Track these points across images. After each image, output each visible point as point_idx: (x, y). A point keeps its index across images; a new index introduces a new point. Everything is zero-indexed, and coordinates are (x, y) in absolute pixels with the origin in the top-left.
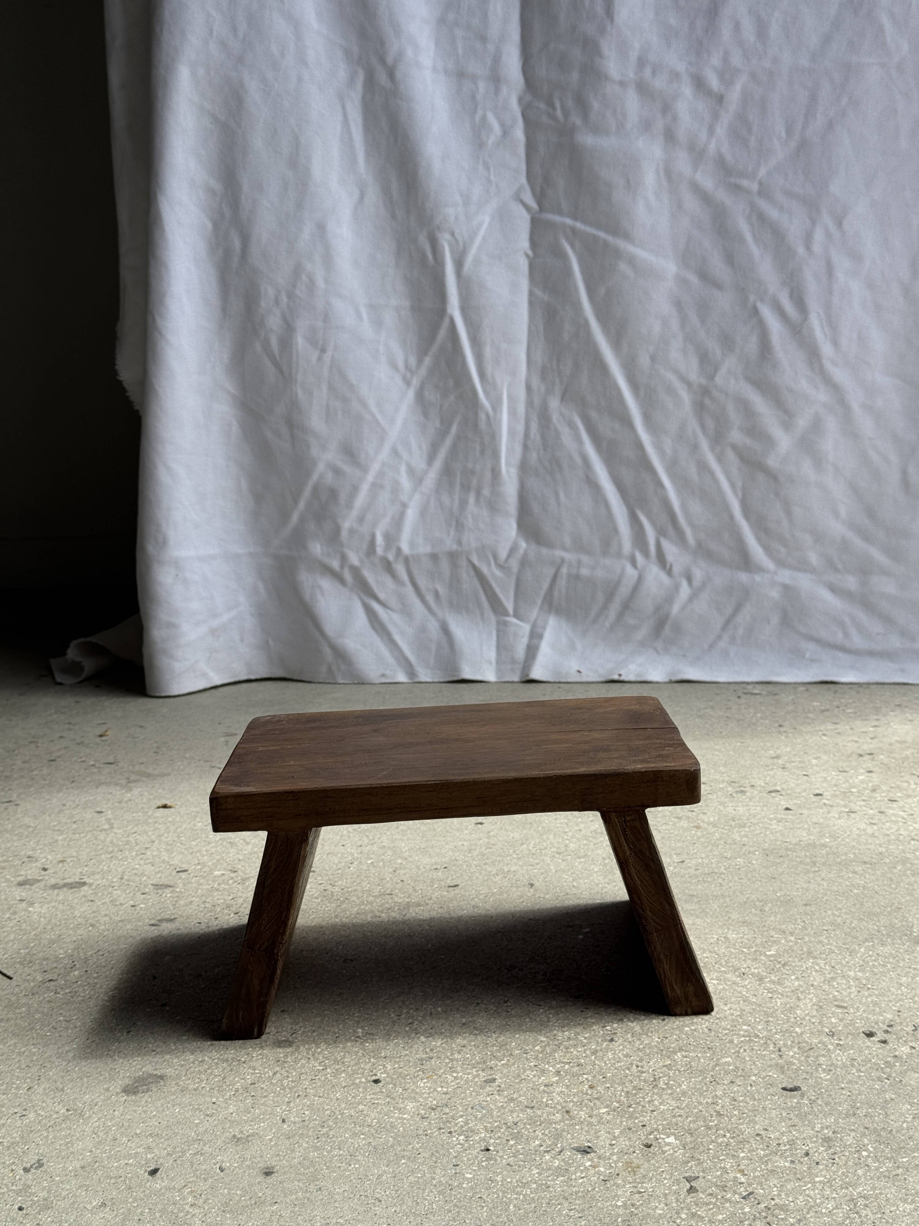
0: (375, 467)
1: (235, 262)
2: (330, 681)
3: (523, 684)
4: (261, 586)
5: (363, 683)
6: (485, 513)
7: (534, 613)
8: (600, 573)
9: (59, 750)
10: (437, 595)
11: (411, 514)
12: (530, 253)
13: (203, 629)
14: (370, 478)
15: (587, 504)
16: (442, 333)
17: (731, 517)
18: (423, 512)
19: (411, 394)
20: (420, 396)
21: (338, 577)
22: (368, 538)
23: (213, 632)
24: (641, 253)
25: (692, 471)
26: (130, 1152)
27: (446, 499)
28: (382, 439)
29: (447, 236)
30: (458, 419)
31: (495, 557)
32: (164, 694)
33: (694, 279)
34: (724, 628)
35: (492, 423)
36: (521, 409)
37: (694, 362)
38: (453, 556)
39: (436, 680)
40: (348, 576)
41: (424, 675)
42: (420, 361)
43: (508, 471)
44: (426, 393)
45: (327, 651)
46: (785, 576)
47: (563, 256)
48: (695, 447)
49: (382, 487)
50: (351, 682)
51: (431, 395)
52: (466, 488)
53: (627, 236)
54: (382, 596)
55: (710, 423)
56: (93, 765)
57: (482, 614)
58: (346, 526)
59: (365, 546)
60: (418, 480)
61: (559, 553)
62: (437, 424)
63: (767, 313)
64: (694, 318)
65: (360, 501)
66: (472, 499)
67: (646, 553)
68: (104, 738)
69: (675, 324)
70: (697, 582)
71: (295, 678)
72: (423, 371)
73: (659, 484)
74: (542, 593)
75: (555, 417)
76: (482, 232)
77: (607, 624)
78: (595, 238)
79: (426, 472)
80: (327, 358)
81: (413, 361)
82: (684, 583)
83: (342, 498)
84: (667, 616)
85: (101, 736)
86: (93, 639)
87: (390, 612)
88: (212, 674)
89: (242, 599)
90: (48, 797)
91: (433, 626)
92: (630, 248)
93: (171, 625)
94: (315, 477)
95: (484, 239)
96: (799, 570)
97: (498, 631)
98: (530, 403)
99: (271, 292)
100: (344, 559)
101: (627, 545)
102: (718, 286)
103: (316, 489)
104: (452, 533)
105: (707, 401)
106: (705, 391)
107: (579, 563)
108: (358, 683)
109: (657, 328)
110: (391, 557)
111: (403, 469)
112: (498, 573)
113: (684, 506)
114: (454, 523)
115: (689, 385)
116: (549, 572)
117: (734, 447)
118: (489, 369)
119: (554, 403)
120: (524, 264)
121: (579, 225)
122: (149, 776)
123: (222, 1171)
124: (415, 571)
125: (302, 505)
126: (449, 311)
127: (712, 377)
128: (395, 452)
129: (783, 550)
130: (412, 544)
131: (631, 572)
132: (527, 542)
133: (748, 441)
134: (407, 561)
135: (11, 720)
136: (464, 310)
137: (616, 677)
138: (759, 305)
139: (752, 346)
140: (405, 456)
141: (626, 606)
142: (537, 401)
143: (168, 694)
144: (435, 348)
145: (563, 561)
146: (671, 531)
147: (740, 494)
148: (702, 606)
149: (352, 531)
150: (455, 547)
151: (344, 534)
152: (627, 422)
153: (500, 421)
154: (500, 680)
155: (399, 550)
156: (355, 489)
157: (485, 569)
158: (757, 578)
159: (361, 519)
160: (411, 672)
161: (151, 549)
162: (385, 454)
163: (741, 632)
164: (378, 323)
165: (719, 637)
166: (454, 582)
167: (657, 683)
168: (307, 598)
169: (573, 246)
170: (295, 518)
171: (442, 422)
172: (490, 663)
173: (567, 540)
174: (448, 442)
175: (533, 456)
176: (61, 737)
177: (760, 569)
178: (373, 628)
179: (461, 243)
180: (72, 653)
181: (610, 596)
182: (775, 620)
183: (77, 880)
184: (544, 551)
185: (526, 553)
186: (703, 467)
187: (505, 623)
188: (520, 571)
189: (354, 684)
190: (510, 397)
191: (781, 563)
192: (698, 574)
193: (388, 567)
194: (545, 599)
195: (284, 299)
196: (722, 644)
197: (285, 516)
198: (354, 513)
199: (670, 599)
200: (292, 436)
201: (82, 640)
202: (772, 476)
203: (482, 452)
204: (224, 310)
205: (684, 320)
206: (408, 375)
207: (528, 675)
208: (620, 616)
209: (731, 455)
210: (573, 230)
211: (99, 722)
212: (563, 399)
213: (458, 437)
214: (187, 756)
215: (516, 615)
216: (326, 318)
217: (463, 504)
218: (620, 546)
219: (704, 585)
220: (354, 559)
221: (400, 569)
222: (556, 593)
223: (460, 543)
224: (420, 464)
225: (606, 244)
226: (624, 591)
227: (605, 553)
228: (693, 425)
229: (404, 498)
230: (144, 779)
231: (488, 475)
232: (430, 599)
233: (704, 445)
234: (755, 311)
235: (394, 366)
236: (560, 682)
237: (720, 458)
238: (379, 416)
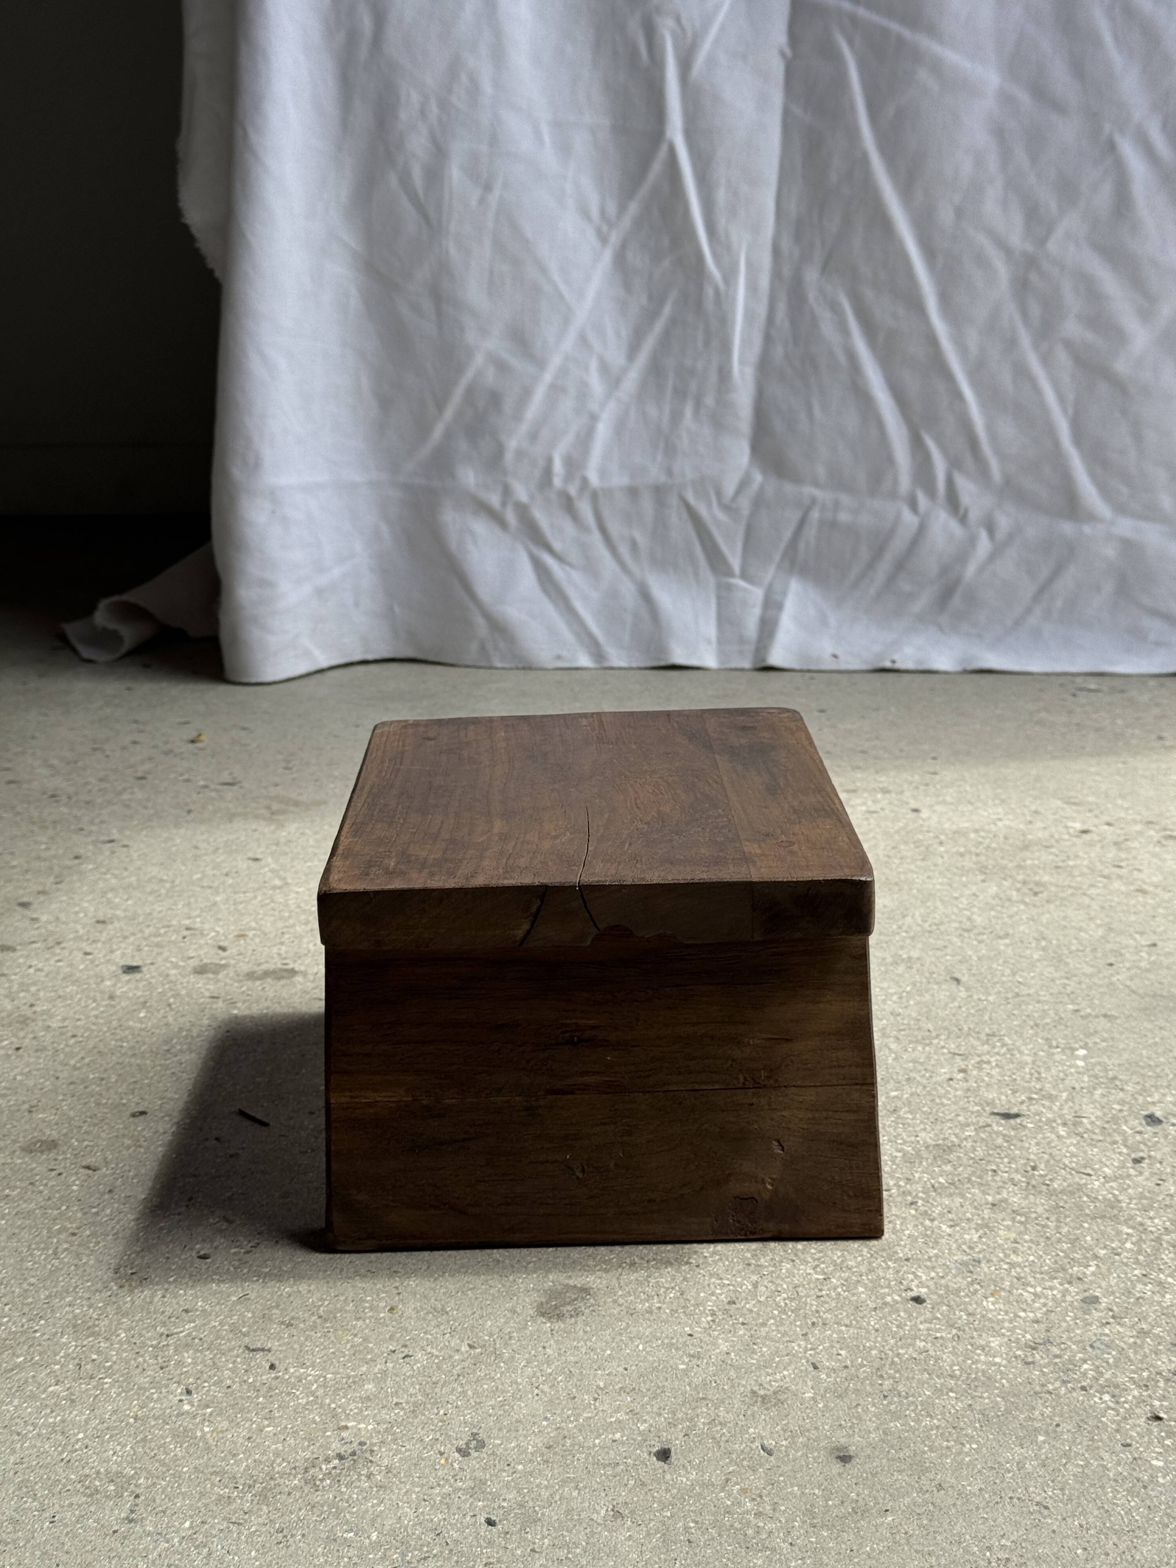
0: (555, 361)
1: (363, 53)
2: (483, 664)
3: (756, 674)
4: (384, 528)
5: (530, 668)
6: (707, 431)
7: (769, 574)
8: (865, 520)
9: (143, 762)
10: (634, 546)
11: (603, 430)
12: (788, 52)
13: (307, 589)
14: (548, 377)
15: (851, 421)
16: (657, 167)
17: (1056, 443)
18: (620, 428)
19: (607, 256)
20: (620, 259)
21: (497, 518)
22: (541, 463)
23: (320, 593)
24: (951, 56)
25: (1006, 378)
26: (609, 1420)
27: (652, 410)
28: (567, 321)
29: (670, 23)
30: (673, 295)
31: (719, 494)
32: (253, 680)
33: (1024, 97)
34: (1037, 597)
35: (723, 301)
36: (764, 281)
37: (1018, 219)
38: (659, 492)
39: (634, 665)
40: (511, 517)
41: (617, 658)
42: (622, 208)
43: (742, 372)
44: (630, 255)
45: (480, 621)
46: (1125, 527)
47: (836, 58)
48: (1012, 343)
49: (563, 390)
50: (512, 665)
51: (637, 259)
52: (680, 394)
53: (932, 31)
54: (557, 546)
55: (1035, 310)
56: (206, 787)
57: (696, 574)
58: (512, 444)
59: (537, 473)
60: (613, 382)
61: (808, 490)
62: (644, 300)
63: (1128, 150)
64: (1020, 155)
65: (533, 409)
66: (688, 412)
67: (931, 492)
68: (199, 745)
69: (993, 163)
70: (1000, 534)
71: (431, 658)
72: (627, 222)
73: (958, 395)
74: (783, 545)
75: (812, 295)
76: (721, 17)
77: (872, 591)
78: (885, 32)
79: (625, 371)
80: (494, 198)
81: (612, 208)
82: (983, 535)
83: (508, 405)
84: (958, 581)
85: (193, 742)
86: (125, 597)
87: (568, 568)
88: (317, 653)
89: (358, 547)
90: (166, 835)
91: (628, 589)
92: (937, 49)
93: (265, 583)
94: (469, 375)
95: (723, 29)
96: (1146, 518)
97: (719, 597)
98: (776, 274)
99: (415, 98)
100: (507, 491)
101: (905, 482)
102: (1059, 107)
103: (470, 393)
104: (659, 458)
105: (1033, 277)
106: (1031, 262)
107: (837, 505)
108: (524, 668)
109: (967, 168)
110: (573, 491)
111: (594, 364)
112: (721, 516)
113: (990, 428)
114: (662, 445)
115: (1007, 251)
116: (794, 516)
117: (1068, 344)
118: (722, 222)
119: (811, 275)
120: (778, 68)
121: (862, 12)
122: (296, 804)
123: (770, 1453)
124: (606, 513)
125: (449, 413)
126: (669, 134)
127: (1042, 242)
128: (583, 340)
129: (1124, 490)
130: (603, 473)
131: (909, 519)
132: (764, 472)
133: (1089, 336)
134: (595, 497)
135: (46, 715)
136: (690, 134)
137: (888, 664)
138: (1119, 140)
139: (1104, 198)
140: (597, 346)
141: (900, 566)
142: (787, 271)
143: (260, 680)
144: (645, 189)
145: (814, 501)
146: (969, 461)
147: (1070, 411)
148: (1007, 567)
149: (520, 454)
150: (663, 478)
151: (509, 456)
152: (917, 306)
153: (734, 300)
154: (723, 667)
155: (585, 481)
156: (527, 393)
157: (703, 510)
158: (1087, 529)
159: (533, 436)
160: (598, 654)
161: (237, 472)
162: (568, 344)
163: (1059, 603)
164: (565, 149)
165: (1029, 611)
166: (660, 526)
167: (946, 673)
168: (453, 546)
169: (850, 42)
170: (437, 433)
171: (650, 298)
172: (709, 642)
173: (821, 471)
174: (659, 327)
175: (779, 351)
176: (135, 743)
177: (1092, 517)
178: (545, 591)
179: (689, 34)
180: (101, 617)
181: (878, 552)
182: (1108, 587)
183: (280, 966)
184: (789, 488)
185: (761, 490)
186: (1022, 372)
187: (729, 587)
188: (752, 514)
189: (517, 668)
190: (749, 265)
191: (1121, 509)
192: (1004, 523)
193: (568, 505)
194: (785, 554)
195: (434, 109)
196: (1032, 621)
197: (423, 429)
198: (524, 428)
199: (962, 557)
200: (439, 313)
201: (116, 598)
202: (1119, 386)
203: (707, 343)
204: (345, 124)
205: (1006, 156)
206: (605, 228)
207: (764, 660)
208: (891, 579)
209: (1062, 357)
210: (854, 19)
211: (179, 720)
212: (825, 268)
213: (673, 321)
214: (336, 773)
215: (744, 576)
216: (494, 140)
217: (676, 417)
218: (895, 482)
219: (1011, 537)
220: (521, 493)
221: (585, 508)
222: (802, 546)
223: (669, 472)
224: (616, 356)
225: (900, 40)
226: (898, 545)
227: (873, 492)
228: (1010, 310)
229: (594, 407)
230: (292, 809)
231: (713, 377)
232: (624, 550)
233: (1025, 340)
234: (1111, 147)
235: (585, 213)
236: (809, 671)
237: (1046, 360)
238: (563, 287)
